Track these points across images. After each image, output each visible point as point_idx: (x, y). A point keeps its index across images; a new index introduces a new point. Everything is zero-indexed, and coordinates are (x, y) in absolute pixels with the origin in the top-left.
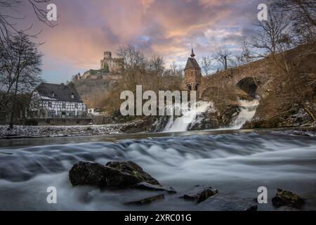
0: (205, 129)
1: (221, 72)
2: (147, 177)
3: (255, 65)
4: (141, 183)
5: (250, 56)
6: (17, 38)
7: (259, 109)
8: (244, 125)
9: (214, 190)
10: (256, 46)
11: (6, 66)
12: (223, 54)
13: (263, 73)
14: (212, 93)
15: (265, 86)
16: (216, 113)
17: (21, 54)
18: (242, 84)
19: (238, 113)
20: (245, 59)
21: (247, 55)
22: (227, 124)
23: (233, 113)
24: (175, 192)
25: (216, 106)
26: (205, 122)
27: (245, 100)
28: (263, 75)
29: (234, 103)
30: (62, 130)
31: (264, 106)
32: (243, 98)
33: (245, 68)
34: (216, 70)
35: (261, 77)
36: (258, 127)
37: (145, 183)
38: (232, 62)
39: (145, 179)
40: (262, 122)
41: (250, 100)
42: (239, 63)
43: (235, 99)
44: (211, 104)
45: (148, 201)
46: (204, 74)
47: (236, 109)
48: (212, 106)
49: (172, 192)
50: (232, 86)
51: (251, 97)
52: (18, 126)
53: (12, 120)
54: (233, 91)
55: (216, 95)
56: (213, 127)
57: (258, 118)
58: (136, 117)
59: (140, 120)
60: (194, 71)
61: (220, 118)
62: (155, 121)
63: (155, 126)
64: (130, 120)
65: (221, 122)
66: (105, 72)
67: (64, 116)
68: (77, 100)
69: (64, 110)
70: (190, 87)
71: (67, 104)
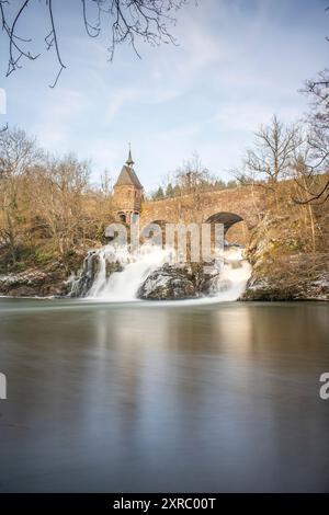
8: (244, 295)
16: (185, 270)
26: (174, 286)
56: (185, 295)
58: (28, 265)
59: (37, 272)
60: (132, 189)
61: (192, 278)
62: (68, 274)
63: (70, 285)
64: (16, 270)
65: (195, 285)
70: (123, 217)
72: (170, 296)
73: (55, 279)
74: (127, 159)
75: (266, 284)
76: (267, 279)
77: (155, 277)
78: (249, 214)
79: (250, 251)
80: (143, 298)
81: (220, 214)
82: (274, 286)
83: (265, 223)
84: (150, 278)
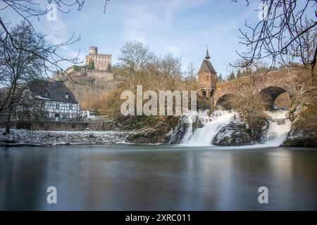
16: (244, 126)
19: (268, 127)
26: (236, 136)
30: (62, 136)
52: (15, 130)
56: (244, 142)
58: (145, 124)
59: (150, 128)
60: (209, 74)
61: (249, 131)
62: (169, 130)
63: (170, 136)
64: (138, 127)
65: (250, 136)
66: (90, 68)
67: (57, 119)
68: (72, 100)
69: (57, 111)
70: (204, 93)
71: (61, 105)
72: (233, 143)
73: (161, 133)
74: (205, 55)
75: (301, 135)
76: (301, 131)
77: (223, 130)
78: (289, 86)
79: (292, 112)
80: (216, 144)
81: (269, 88)
82: (307, 136)
83: (302, 92)
84: (221, 131)
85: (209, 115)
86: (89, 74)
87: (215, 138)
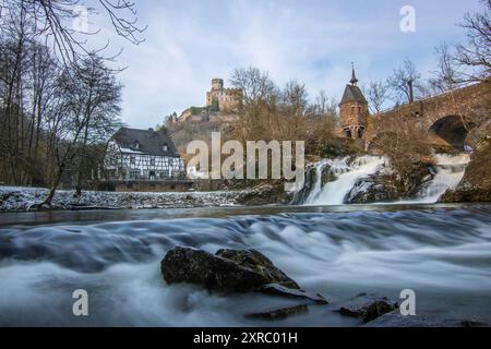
0: (374, 201)
1: (403, 107)
2: (280, 275)
3: (464, 94)
4: (271, 285)
5: (455, 79)
6: (87, 62)
7: (469, 169)
8: (443, 197)
9: (391, 303)
10: (466, 61)
11: (71, 103)
12: (407, 76)
13: (479, 107)
14: (387, 143)
15: (481, 131)
16: (394, 176)
17: (92, 85)
18: (440, 127)
19: (433, 177)
20: (444, 84)
21: (449, 79)
22: (413, 195)
23: (423, 175)
24: (326, 303)
25: (393, 164)
26: (376, 190)
27: (444, 155)
28: (478, 112)
29: (427, 159)
30: (150, 198)
31: (480, 165)
32: (441, 151)
33: (445, 99)
34: (394, 104)
35: (473, 115)
36: (468, 201)
37: (277, 286)
38: (422, 89)
39: (278, 279)
40: (477, 192)
41: (453, 154)
42: (434, 93)
43: (427, 153)
44: (384, 160)
45: (281, 314)
46: (372, 110)
47: (429, 169)
48: (387, 163)
49: (320, 302)
50: (423, 131)
51: (456, 149)
52: (88, 192)
53: (79, 182)
54: (422, 138)
55: (394, 146)
56: (387, 199)
57: (468, 185)
59: (267, 186)
60: (356, 106)
61: (400, 184)
63: (291, 195)
66: (213, 110)
67: (152, 178)
68: (172, 153)
69: (152, 168)
70: (349, 133)
71: (157, 160)
77: (359, 183)
80: (348, 203)
85: (348, 164)
86: (213, 119)
87: (349, 195)
